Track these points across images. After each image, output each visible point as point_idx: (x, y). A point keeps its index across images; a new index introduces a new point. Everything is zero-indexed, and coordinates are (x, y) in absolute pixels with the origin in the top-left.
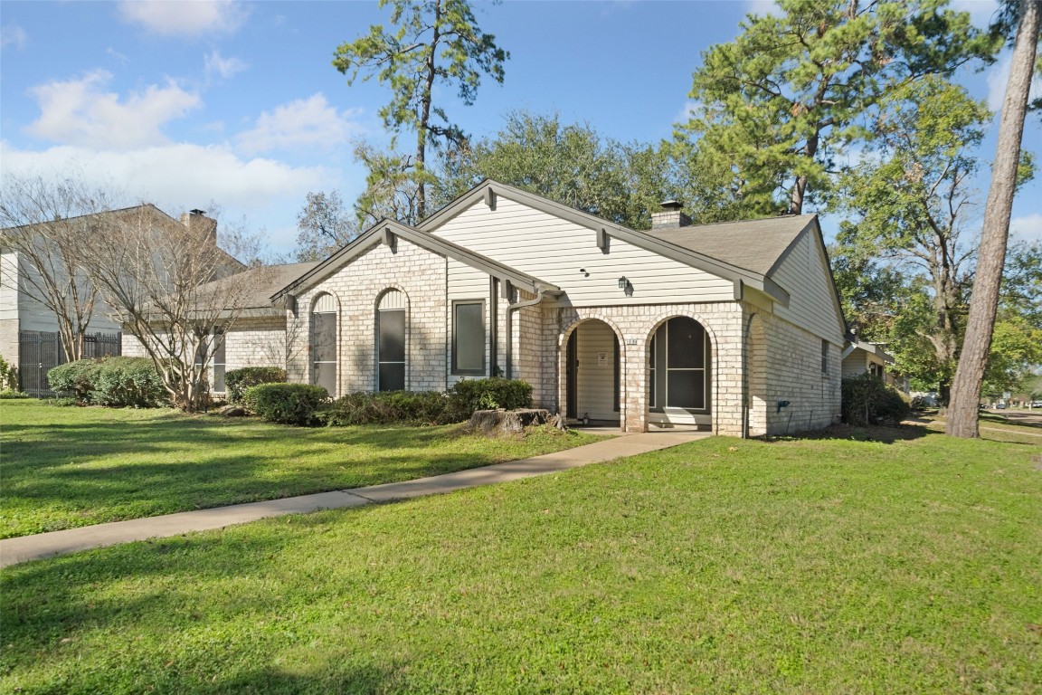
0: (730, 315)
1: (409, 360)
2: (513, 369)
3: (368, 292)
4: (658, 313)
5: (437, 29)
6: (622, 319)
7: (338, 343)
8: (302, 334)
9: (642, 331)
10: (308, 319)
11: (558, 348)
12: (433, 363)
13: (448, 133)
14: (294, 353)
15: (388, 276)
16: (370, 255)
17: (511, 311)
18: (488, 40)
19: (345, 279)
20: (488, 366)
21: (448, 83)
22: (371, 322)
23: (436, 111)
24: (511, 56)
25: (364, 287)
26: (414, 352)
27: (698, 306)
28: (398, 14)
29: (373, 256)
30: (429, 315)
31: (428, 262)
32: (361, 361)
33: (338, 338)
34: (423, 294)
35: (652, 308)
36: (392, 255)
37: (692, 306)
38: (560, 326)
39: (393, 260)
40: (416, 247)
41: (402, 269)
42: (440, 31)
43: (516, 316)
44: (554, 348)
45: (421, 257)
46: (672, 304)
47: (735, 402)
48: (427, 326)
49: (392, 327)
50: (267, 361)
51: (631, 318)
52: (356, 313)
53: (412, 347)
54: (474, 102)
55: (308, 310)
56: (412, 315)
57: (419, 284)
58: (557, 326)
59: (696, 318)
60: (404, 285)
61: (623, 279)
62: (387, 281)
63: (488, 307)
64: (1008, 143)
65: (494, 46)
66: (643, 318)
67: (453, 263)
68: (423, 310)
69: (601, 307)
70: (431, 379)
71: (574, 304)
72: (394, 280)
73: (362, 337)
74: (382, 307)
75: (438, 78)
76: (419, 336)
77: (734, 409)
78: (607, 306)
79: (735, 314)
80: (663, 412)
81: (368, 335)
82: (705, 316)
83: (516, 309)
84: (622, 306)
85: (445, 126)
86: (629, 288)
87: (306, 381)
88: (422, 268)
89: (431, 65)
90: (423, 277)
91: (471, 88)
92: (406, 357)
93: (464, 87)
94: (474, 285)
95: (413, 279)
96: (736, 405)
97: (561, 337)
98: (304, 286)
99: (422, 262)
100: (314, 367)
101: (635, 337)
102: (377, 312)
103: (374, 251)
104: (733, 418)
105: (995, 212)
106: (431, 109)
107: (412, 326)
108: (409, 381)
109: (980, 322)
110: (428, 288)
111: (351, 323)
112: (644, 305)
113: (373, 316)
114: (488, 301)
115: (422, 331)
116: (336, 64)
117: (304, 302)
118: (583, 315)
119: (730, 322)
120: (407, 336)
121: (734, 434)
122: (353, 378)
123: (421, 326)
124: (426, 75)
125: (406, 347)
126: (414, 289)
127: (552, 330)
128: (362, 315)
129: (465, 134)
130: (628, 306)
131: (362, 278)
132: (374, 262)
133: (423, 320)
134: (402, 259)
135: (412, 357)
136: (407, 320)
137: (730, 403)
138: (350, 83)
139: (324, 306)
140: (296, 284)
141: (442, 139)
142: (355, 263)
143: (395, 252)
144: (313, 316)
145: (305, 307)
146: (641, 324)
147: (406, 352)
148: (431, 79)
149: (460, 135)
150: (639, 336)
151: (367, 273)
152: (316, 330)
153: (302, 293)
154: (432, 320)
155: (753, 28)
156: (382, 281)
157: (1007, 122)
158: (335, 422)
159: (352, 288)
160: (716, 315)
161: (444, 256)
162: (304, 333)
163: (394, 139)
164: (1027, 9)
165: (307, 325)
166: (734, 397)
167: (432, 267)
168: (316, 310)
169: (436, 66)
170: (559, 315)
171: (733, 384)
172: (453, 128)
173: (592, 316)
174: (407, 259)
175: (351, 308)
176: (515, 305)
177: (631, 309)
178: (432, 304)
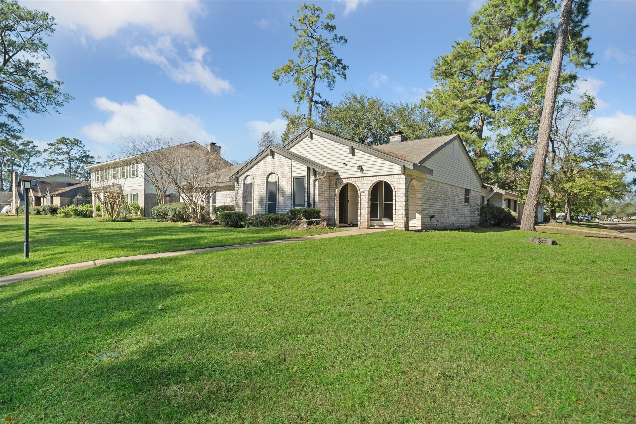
0: (400, 180)
1: (278, 201)
2: (316, 203)
3: (264, 175)
4: (373, 180)
5: (317, 59)
6: (359, 182)
7: (253, 195)
8: (240, 192)
9: (367, 187)
10: (242, 186)
11: (335, 195)
12: (287, 202)
13: (322, 103)
14: (237, 199)
15: (271, 168)
16: (265, 160)
17: (315, 181)
18: (339, 62)
19: (256, 170)
20: (306, 203)
21: (322, 81)
22: (264, 187)
23: (316, 94)
24: (349, 68)
25: (262, 173)
26: (280, 198)
27: (388, 176)
28: (301, 54)
29: (266, 160)
30: (285, 183)
31: (285, 162)
32: (261, 202)
33: (253, 193)
34: (283, 175)
35: (371, 177)
36: (272, 159)
37: (386, 176)
38: (336, 186)
39: (273, 161)
40: (281, 156)
41: (276, 165)
42: (318, 60)
43: (317, 182)
44: (334, 195)
45: (283, 160)
46: (378, 176)
47: (402, 216)
48: (285, 187)
49: (272, 188)
51: (363, 182)
52: (260, 183)
53: (279, 196)
54: (333, 89)
55: (242, 182)
56: (280, 183)
57: (282, 171)
58: (335, 186)
59: (387, 181)
60: (276, 171)
61: (359, 166)
62: (271, 170)
63: (306, 179)
64: (549, 98)
65: (342, 64)
66: (367, 182)
67: (294, 162)
68: (283, 181)
69: (352, 178)
70: (286, 208)
71: (341, 177)
72: (273, 170)
73: (261, 193)
74: (269, 180)
75: (318, 79)
76: (282, 192)
77: (402, 218)
78: (354, 178)
79: (402, 179)
80: (382, 221)
81: (264, 192)
82: (391, 180)
83: (317, 180)
84: (359, 177)
85: (321, 100)
86: (362, 169)
87: (241, 210)
88: (283, 164)
89: (314, 74)
90: (284, 168)
91: (332, 83)
92: (277, 200)
93: (329, 82)
94: (301, 170)
95: (280, 169)
96: (402, 217)
97: (337, 190)
98: (241, 173)
99: (283, 162)
100: (245, 205)
101: (364, 190)
102: (267, 182)
103: (266, 158)
104: (401, 222)
105: (543, 129)
106: (315, 93)
107: (280, 187)
108: (278, 209)
109: (535, 179)
110: (285, 172)
111: (258, 187)
112: (368, 177)
113: (265, 184)
114: (306, 177)
115: (283, 189)
116: (274, 77)
117: (241, 179)
118: (345, 181)
119: (401, 183)
120: (277, 192)
121: (402, 229)
122: (258, 209)
123: (283, 187)
124: (312, 79)
125: (277, 196)
126: (280, 173)
127: (333, 188)
128: (262, 184)
129: (329, 103)
130: (362, 177)
131: (262, 169)
132: (266, 162)
133: (283, 185)
134: (276, 161)
135: (279, 200)
136: (277, 185)
137: (400, 216)
138: (280, 85)
139: (249, 181)
140: (238, 172)
141: (320, 105)
142: (259, 163)
143: (274, 158)
144: (244, 185)
145: (241, 181)
146: (367, 184)
147: (277, 198)
148: (314, 80)
149: (327, 104)
150: (366, 189)
151: (263, 167)
152: (246, 190)
153: (240, 176)
154: (287, 185)
155: (458, 47)
156: (269, 170)
157: (549, 88)
158: (248, 226)
159: (258, 173)
160: (395, 180)
161: (291, 160)
162: (241, 192)
163: (298, 107)
164: (559, 36)
165: (242, 188)
166: (402, 213)
167: (287, 164)
168: (245, 182)
169: (317, 74)
170: (336, 182)
171: (401, 208)
172: (324, 100)
173: (348, 182)
174: (278, 161)
175: (258, 181)
176: (316, 178)
177: (363, 178)
178: (287, 179)
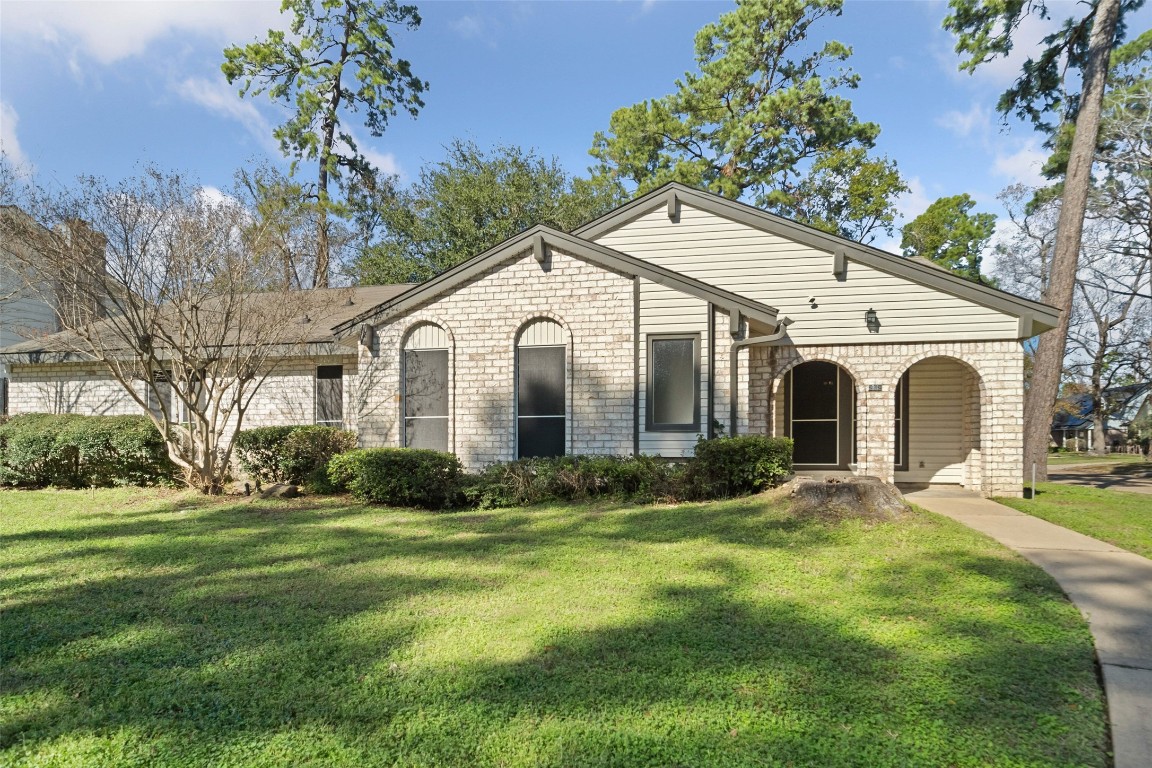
0: (1008, 356)
1: (572, 413)
2: (739, 423)
3: (502, 322)
4: (912, 353)
5: (344, 46)
6: (861, 360)
7: (451, 391)
8: (387, 380)
9: (890, 374)
10: (397, 358)
11: (770, 395)
12: (611, 416)
13: (353, 164)
14: (371, 406)
15: (534, 301)
16: (504, 273)
18: (404, 67)
19: (460, 305)
20: (704, 420)
21: (353, 109)
22: (507, 363)
23: (343, 137)
24: (430, 87)
25: (495, 316)
26: (579, 404)
27: (966, 346)
28: (300, 23)
30: (605, 353)
31: (601, 284)
32: (491, 414)
33: (451, 384)
34: (593, 325)
35: (904, 347)
36: (542, 273)
37: (958, 345)
38: (773, 369)
39: (543, 280)
40: (583, 264)
41: (559, 293)
42: (349, 49)
43: (744, 355)
44: (765, 396)
45: (592, 277)
46: (931, 342)
47: (1015, 458)
48: (600, 367)
49: (548, 372)
50: (281, 417)
51: (874, 360)
52: (481, 351)
53: (576, 396)
54: (383, 133)
55: (398, 346)
56: (576, 353)
57: (587, 312)
58: (769, 370)
59: (965, 359)
60: (562, 313)
61: (871, 312)
62: (534, 308)
63: (705, 343)
65: (410, 75)
66: (891, 359)
67: (645, 285)
68: (593, 346)
69: (832, 345)
70: (607, 437)
71: (796, 341)
72: (547, 307)
73: (492, 383)
74: (523, 342)
75: (343, 102)
76: (587, 381)
77: (1013, 466)
78: (840, 345)
79: (1014, 355)
81: (502, 378)
82: (975, 357)
83: (743, 347)
84: (862, 344)
85: (350, 155)
86: (873, 323)
88: (592, 291)
89: (337, 87)
90: (593, 304)
91: (380, 117)
92: (568, 409)
93: (372, 115)
94: (683, 314)
95: (578, 305)
96: (1016, 461)
97: (777, 382)
98: (391, 312)
99: (594, 284)
101: (879, 382)
102: (516, 347)
103: (512, 268)
104: (1012, 476)
106: (336, 135)
107: (576, 368)
108: (572, 441)
110: (602, 318)
111: (472, 364)
112: (893, 344)
113: (512, 355)
114: (705, 335)
115: (593, 374)
116: (224, 69)
117: (390, 335)
118: (808, 355)
119: (1009, 364)
120: (568, 382)
121: (1013, 495)
122: (476, 438)
123: (590, 367)
124: (329, 96)
125: (568, 395)
126: (578, 319)
127: (761, 374)
128: (492, 353)
129: (371, 167)
130: (871, 344)
131: (490, 303)
132: (512, 282)
133: (593, 361)
134: (559, 279)
135: (576, 409)
136: (567, 359)
137: (1007, 459)
139: (424, 340)
140: (379, 309)
141: (346, 169)
142: (480, 283)
143: (547, 269)
144: (404, 355)
145: (391, 342)
146: (888, 367)
147: (568, 403)
148: (335, 102)
149: (366, 167)
150: (885, 381)
151: (497, 296)
152: (409, 374)
153: (385, 323)
154: (608, 360)
156: (525, 308)
159: (475, 317)
160: (989, 356)
161: (633, 277)
162: (391, 378)
163: (294, 164)
165: (396, 365)
166: (1013, 451)
167: (609, 290)
168: (409, 346)
169: (342, 88)
170: (772, 355)
171: (1012, 436)
172: (359, 158)
173: (820, 357)
174: (566, 279)
175: (472, 344)
176: (741, 343)
177: (874, 348)
178: (610, 339)
